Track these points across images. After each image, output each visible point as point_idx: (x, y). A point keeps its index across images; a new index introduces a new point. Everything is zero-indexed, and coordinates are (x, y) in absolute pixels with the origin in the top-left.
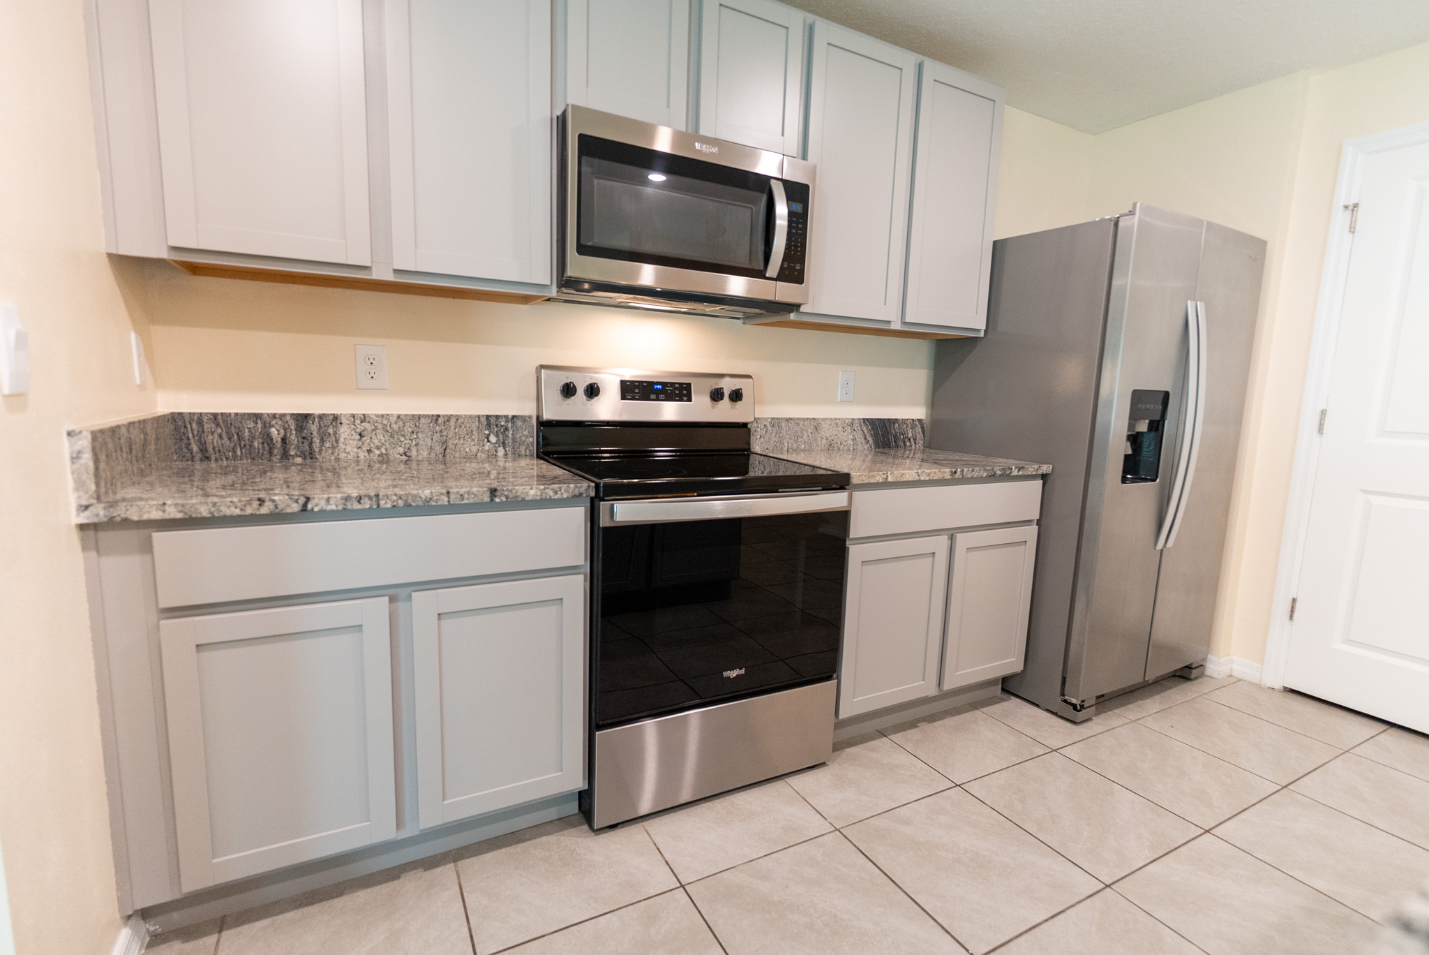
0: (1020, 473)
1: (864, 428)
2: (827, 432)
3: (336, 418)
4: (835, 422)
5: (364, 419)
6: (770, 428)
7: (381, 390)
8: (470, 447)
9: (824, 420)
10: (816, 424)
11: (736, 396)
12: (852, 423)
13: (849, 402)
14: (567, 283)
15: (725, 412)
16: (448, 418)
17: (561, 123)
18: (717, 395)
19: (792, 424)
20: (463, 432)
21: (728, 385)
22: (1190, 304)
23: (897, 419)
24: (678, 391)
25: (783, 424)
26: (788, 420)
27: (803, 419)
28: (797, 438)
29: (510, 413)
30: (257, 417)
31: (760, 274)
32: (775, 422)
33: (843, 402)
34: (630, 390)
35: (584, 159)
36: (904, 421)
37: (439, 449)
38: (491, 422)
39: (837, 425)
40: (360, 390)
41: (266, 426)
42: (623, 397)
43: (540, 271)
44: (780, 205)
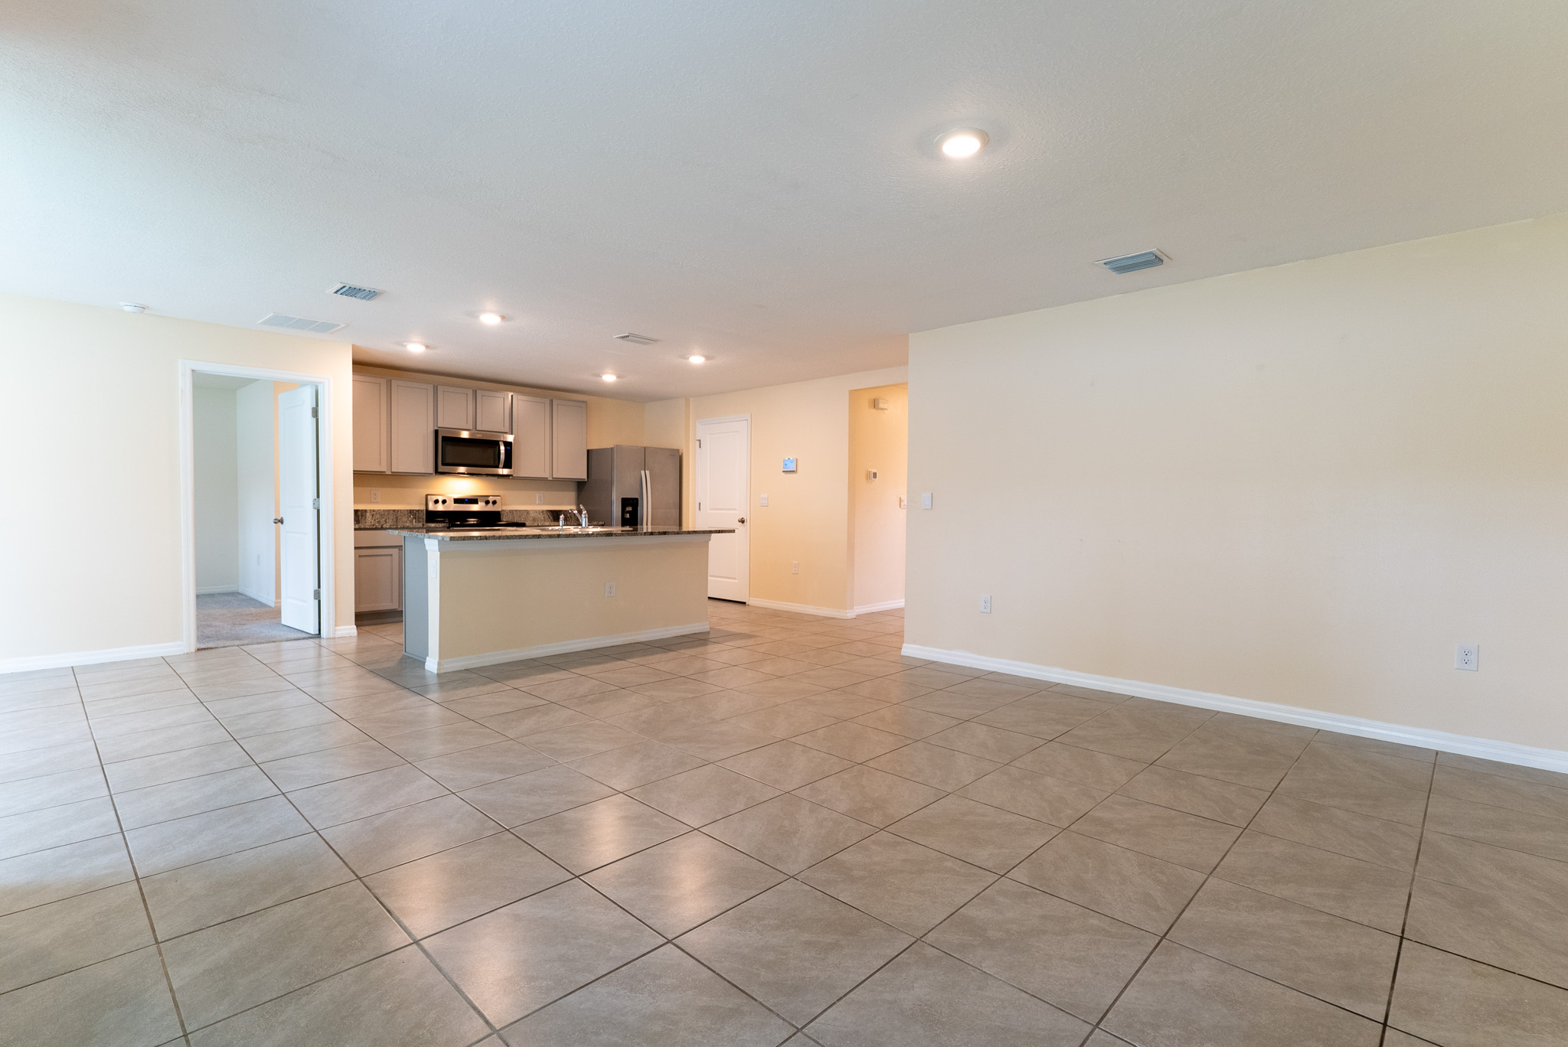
1: (548, 513)
2: (532, 515)
3: (366, 511)
4: (536, 511)
5: (374, 511)
6: (507, 511)
7: (377, 503)
8: (405, 519)
9: (531, 510)
10: (527, 512)
11: (494, 502)
12: (543, 511)
13: (543, 504)
14: (437, 472)
15: (490, 508)
16: (398, 510)
17: (436, 432)
18: (487, 502)
19: (518, 512)
20: (402, 514)
21: (491, 499)
22: (643, 472)
23: (560, 510)
24: (474, 501)
26: (513, 510)
27: (523, 510)
28: (520, 517)
29: (417, 509)
31: (497, 467)
32: (511, 511)
33: (539, 504)
34: (457, 501)
35: (443, 442)
36: (566, 511)
37: (395, 520)
38: (411, 512)
40: (371, 502)
42: (455, 503)
43: (431, 469)
44: (502, 448)
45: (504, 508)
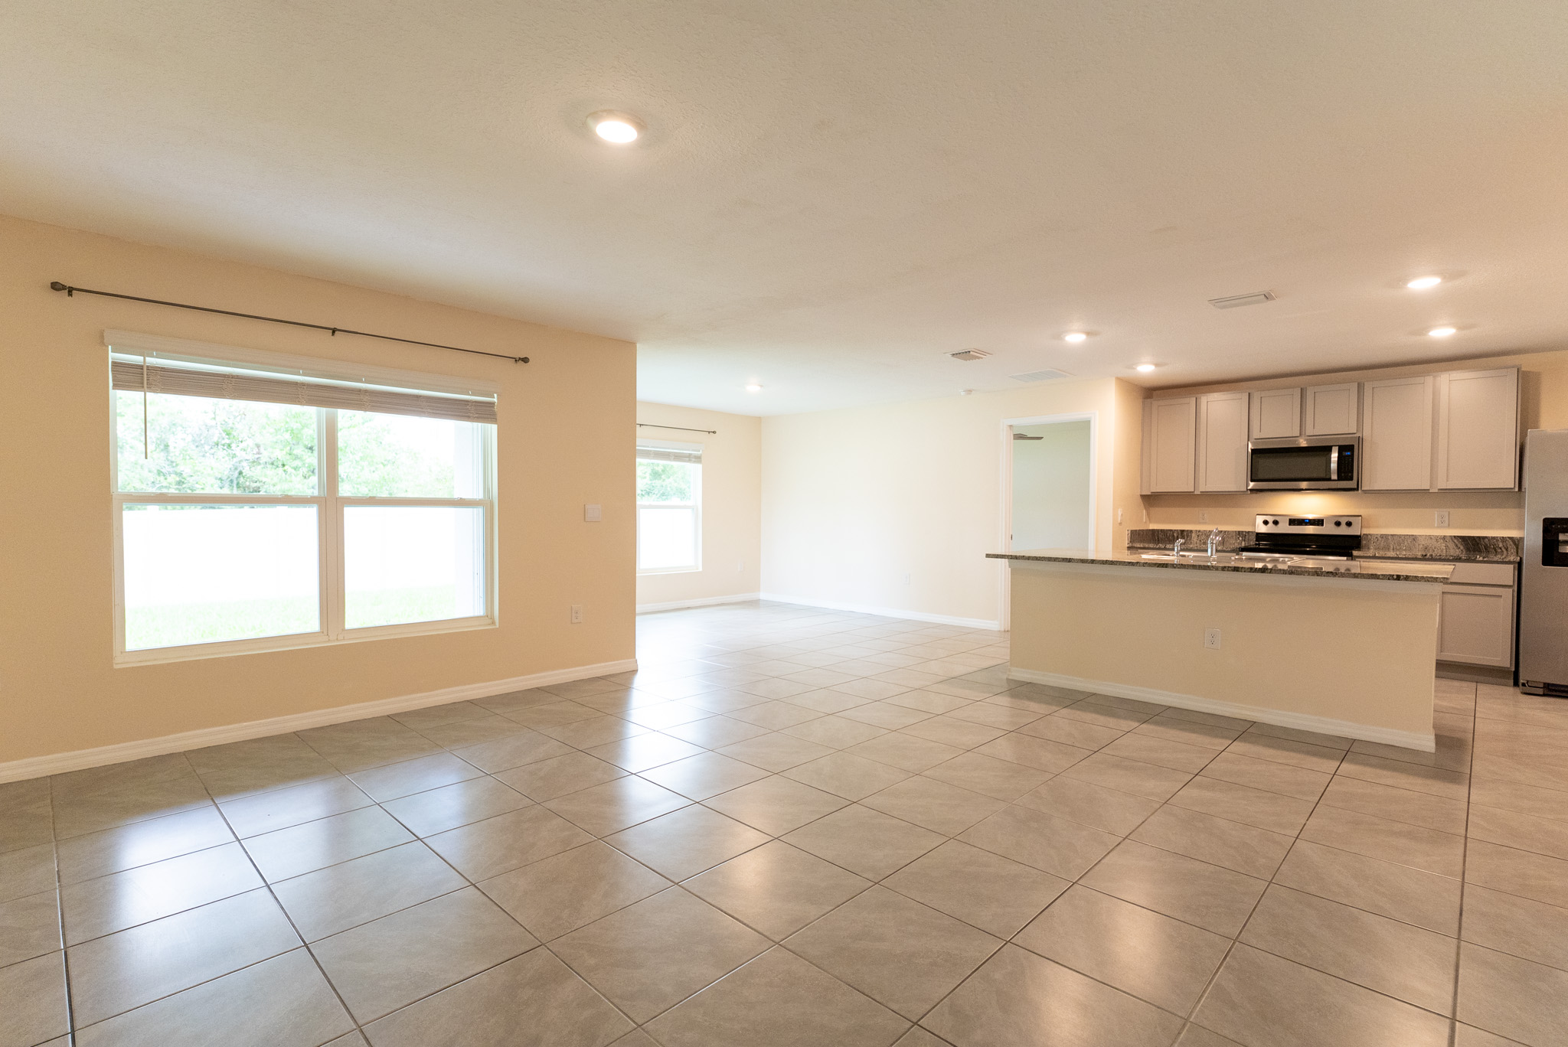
0: (1485, 559)
1: (1455, 541)
2: (1420, 543)
3: (1191, 531)
5: (1199, 531)
6: (1380, 539)
7: (1205, 523)
8: (1232, 541)
9: (1420, 536)
10: (1414, 538)
11: (1351, 524)
12: (1444, 538)
13: (1445, 527)
14: (1249, 490)
15: (1343, 531)
16: (1225, 532)
18: (1338, 524)
19: (1395, 538)
20: (1230, 536)
21: (1343, 521)
23: (1486, 537)
24: (1319, 522)
25: (1389, 537)
26: (1392, 535)
27: (1405, 535)
28: (1399, 544)
29: (1247, 530)
30: (1171, 530)
31: (1330, 479)
32: (1382, 536)
33: (1438, 527)
34: (1294, 522)
35: (1254, 456)
36: (1493, 538)
37: (1221, 541)
38: (1240, 533)
39: (1431, 538)
40: (1200, 523)
41: (1173, 533)
42: (1290, 525)
43: (1244, 487)
44: (1334, 456)
45: (1365, 531)
